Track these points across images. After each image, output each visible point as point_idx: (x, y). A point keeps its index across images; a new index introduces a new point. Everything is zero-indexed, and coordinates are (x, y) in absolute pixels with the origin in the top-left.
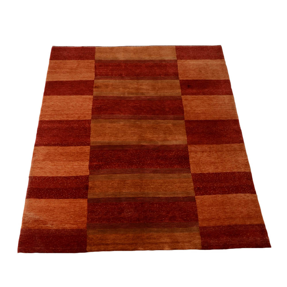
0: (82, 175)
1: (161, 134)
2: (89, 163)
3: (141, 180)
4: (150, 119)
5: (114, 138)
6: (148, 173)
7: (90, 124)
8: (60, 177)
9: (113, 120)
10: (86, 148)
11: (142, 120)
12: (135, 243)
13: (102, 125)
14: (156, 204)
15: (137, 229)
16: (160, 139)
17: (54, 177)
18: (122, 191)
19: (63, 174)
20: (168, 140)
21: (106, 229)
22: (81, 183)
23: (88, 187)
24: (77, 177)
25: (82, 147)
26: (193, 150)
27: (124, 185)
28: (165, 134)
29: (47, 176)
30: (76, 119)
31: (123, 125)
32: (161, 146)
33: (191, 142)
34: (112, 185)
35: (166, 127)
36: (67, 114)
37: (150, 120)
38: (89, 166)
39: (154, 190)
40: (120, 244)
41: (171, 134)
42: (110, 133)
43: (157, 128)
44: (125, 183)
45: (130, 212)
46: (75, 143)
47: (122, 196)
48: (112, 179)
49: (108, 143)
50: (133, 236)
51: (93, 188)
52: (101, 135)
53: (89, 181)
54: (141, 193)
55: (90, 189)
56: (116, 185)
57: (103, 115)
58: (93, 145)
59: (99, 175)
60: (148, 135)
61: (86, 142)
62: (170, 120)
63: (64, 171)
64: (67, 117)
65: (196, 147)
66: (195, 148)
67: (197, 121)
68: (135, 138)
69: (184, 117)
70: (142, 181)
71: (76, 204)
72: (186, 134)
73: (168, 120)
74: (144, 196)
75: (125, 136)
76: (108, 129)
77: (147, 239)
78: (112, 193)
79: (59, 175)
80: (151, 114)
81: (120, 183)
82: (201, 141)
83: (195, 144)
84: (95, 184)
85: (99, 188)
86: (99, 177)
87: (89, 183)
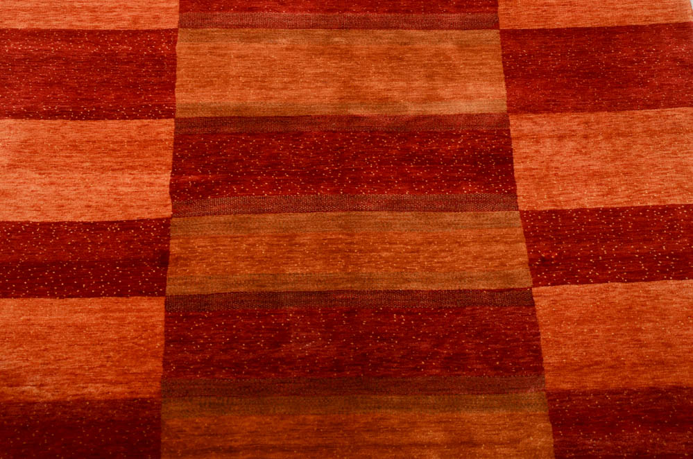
0: (146, 216)
1: (416, 76)
2: (170, 178)
3: (348, 235)
4: (380, 28)
5: (258, 91)
6: (370, 210)
7: (175, 42)
8: (71, 224)
9: (255, 30)
10: (160, 127)
11: (354, 32)
12: (327, 447)
13: (214, 48)
14: (399, 313)
15: (332, 397)
16: (415, 94)
17: (49, 224)
18: (283, 270)
19: (82, 215)
20: (442, 99)
21: (226, 399)
22: (142, 243)
23: (168, 258)
24: (127, 225)
25: (146, 121)
26: (525, 132)
27: (290, 251)
28: (430, 77)
29: (22, 220)
30: (124, 25)
31: (287, 49)
32: (417, 119)
33: (519, 106)
34: (249, 251)
35: (436, 55)
36: (93, 10)
37: (379, 32)
38: (171, 186)
39: (392, 266)
40: (274, 447)
41: (452, 80)
42: (244, 77)
43: (402, 59)
44: (292, 245)
45: (308, 340)
46: (122, 109)
47: (283, 288)
48: (249, 229)
49: (237, 110)
50: (319, 421)
51: (185, 260)
52: (211, 83)
53: (169, 236)
54: (346, 276)
55: (176, 265)
56: (262, 249)
57: (218, 13)
58: (186, 115)
59: (206, 217)
60: (372, 84)
61: (160, 106)
62: (450, 28)
63: (85, 203)
64: (92, 21)
65: (538, 120)
66: (536, 123)
67: (544, 32)
68: (328, 91)
69: (497, 18)
70: (352, 235)
71: (125, 314)
72: (503, 76)
73: (442, 29)
74: (357, 286)
75: (293, 86)
76: (236, 60)
77: (368, 431)
78: (248, 278)
79: (68, 218)
80: (384, 12)
81: (278, 245)
82: (554, 101)
83: (535, 112)
84: (191, 246)
85: (206, 261)
86: (205, 223)
87: (173, 243)
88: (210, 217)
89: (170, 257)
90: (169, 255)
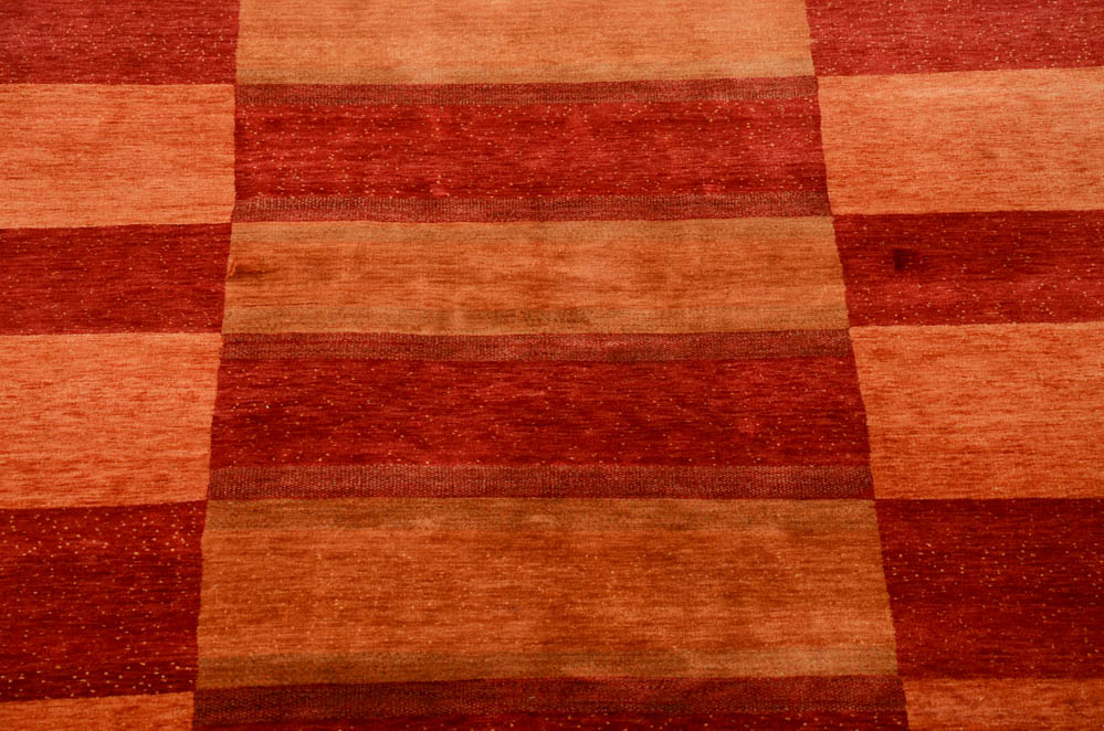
1: (703, 596)
4: (627, 496)
5: (373, 629)
7: (200, 530)
9: (367, 502)
10: (163, 711)
11: (570, 504)
13: (281, 540)
16: (701, 635)
20: (758, 645)
25: (132, 700)
26: (939, 718)
28: (733, 597)
30: (93, 496)
31: (434, 539)
32: (709, 686)
33: (923, 662)
35: (744, 551)
36: (29, 468)
37: (624, 503)
41: (778, 603)
42: (344, 598)
43: (673, 560)
46: (81, 675)
49: (327, 669)
52: (275, 614)
57: (290, 467)
58: (220, 684)
60: (612, 611)
61: (164, 666)
62: (771, 496)
64: (26, 490)
65: (966, 693)
66: (960, 699)
67: (968, 506)
68: (520, 628)
69: (869, 475)
72: (886, 596)
73: (755, 497)
75: (446, 618)
76: (327, 564)
80: (635, 462)
82: (996, 652)
83: (958, 675)
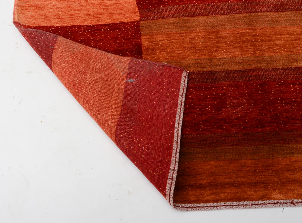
0: (124, 20)
3: (252, 29)
6: (264, 12)
8: (79, 27)
12: (263, 183)
14: (294, 84)
15: (261, 146)
17: (66, 27)
18: (215, 56)
19: (85, 20)
21: (192, 149)
22: (124, 39)
23: (141, 49)
24: (114, 27)
27: (218, 42)
29: (50, 25)
34: (192, 43)
39: (285, 51)
40: (228, 184)
44: (218, 38)
45: (239, 105)
47: (217, 68)
48: (189, 28)
50: (255, 164)
51: (153, 50)
53: (140, 34)
54: (256, 59)
55: (147, 54)
56: (200, 41)
59: (161, 20)
63: (86, 12)
70: (255, 30)
74: (264, 65)
77: (288, 170)
78: (194, 62)
79: (77, 23)
81: (209, 38)
84: (155, 40)
85: (166, 50)
86: (161, 24)
87: (143, 38)
88: (163, 19)
89: (143, 48)
90: (142, 47)
